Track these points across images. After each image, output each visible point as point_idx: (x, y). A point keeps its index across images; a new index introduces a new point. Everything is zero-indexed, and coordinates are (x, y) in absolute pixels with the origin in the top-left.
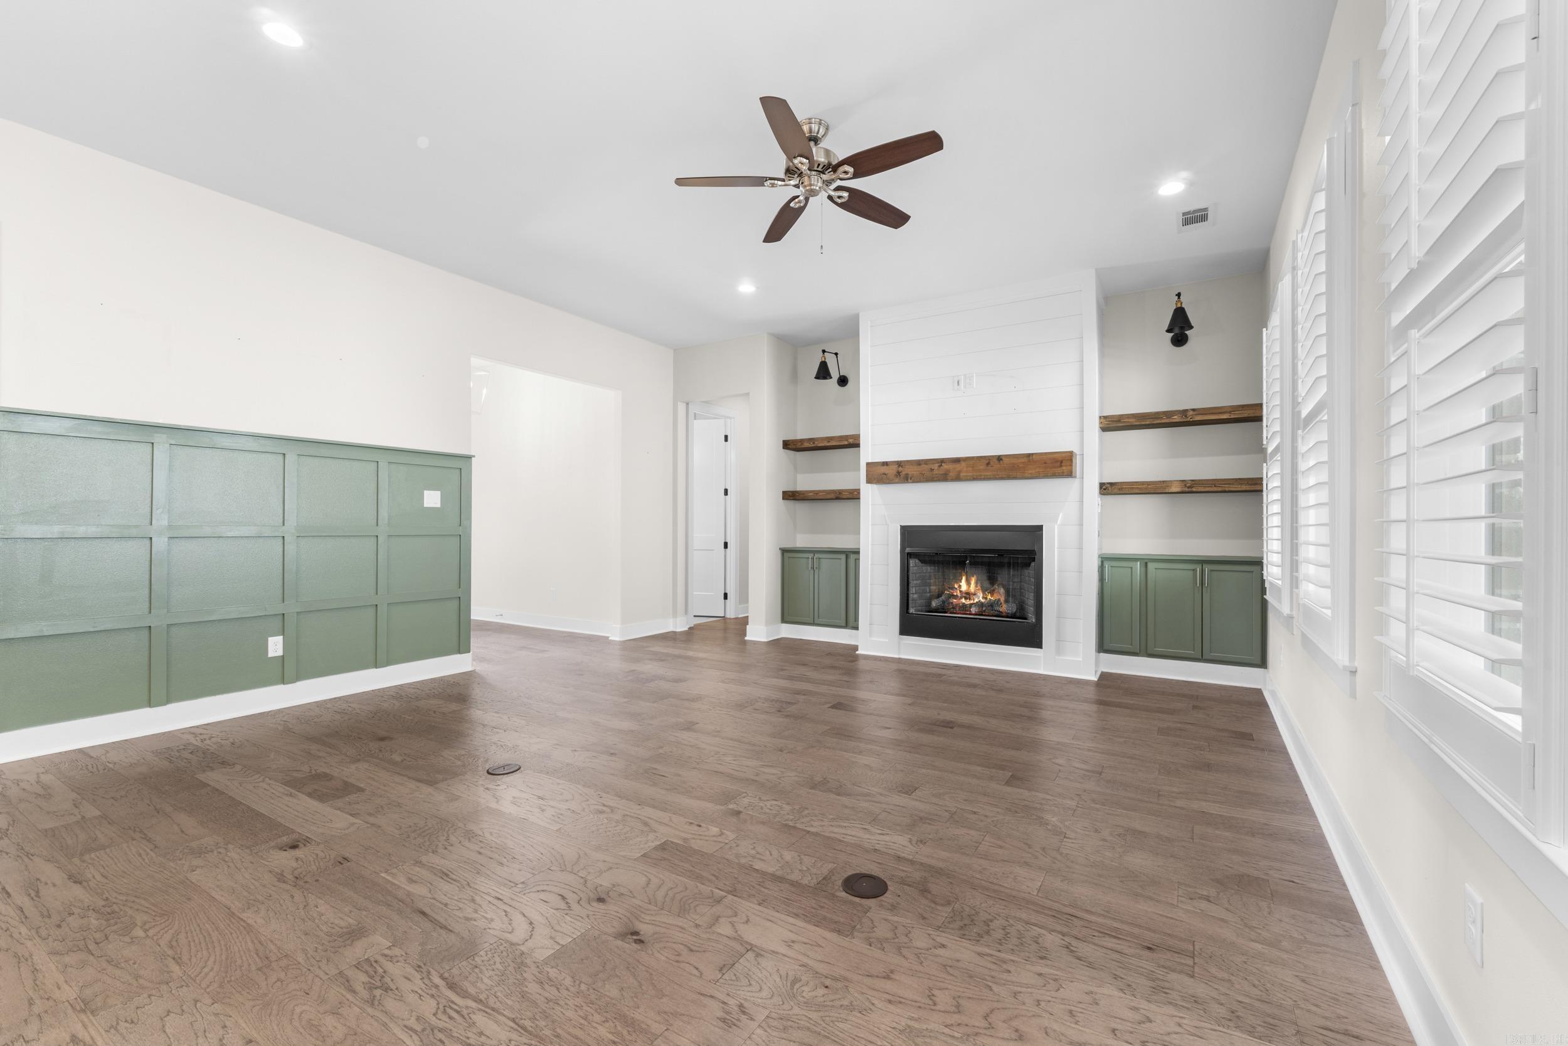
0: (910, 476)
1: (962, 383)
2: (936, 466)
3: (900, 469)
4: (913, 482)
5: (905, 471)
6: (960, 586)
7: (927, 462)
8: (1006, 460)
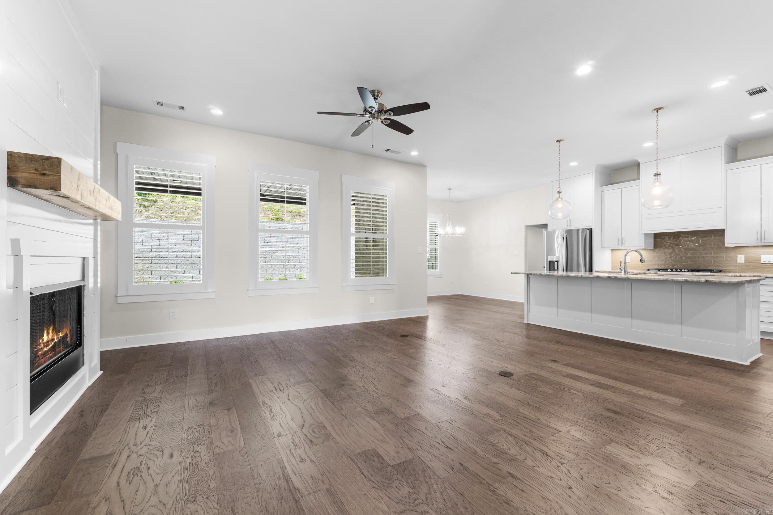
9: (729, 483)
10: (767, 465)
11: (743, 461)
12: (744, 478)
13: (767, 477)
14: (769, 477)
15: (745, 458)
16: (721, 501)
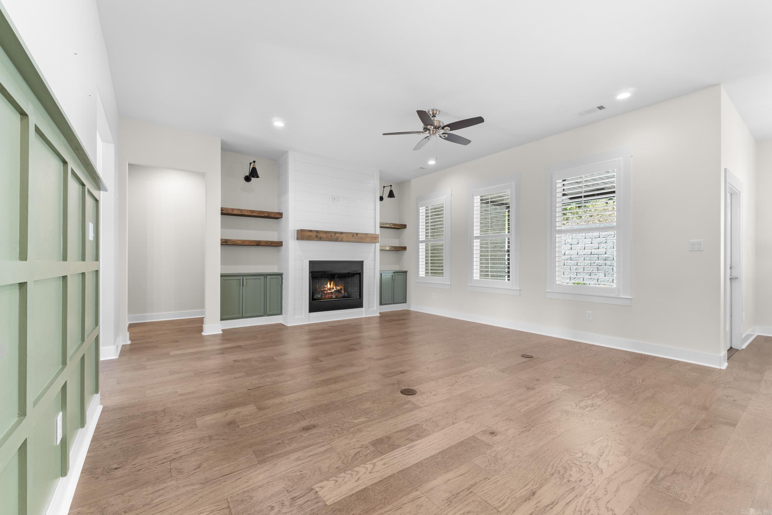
0: (322, 238)
1: (336, 199)
2: (333, 235)
3: (318, 234)
4: (324, 241)
5: (320, 235)
6: (327, 286)
7: (329, 232)
8: (359, 235)
9: (185, 438)
10: (177, 473)
11: (194, 463)
12: (181, 449)
13: (170, 461)
14: (169, 463)
15: (195, 468)
16: (179, 425)
